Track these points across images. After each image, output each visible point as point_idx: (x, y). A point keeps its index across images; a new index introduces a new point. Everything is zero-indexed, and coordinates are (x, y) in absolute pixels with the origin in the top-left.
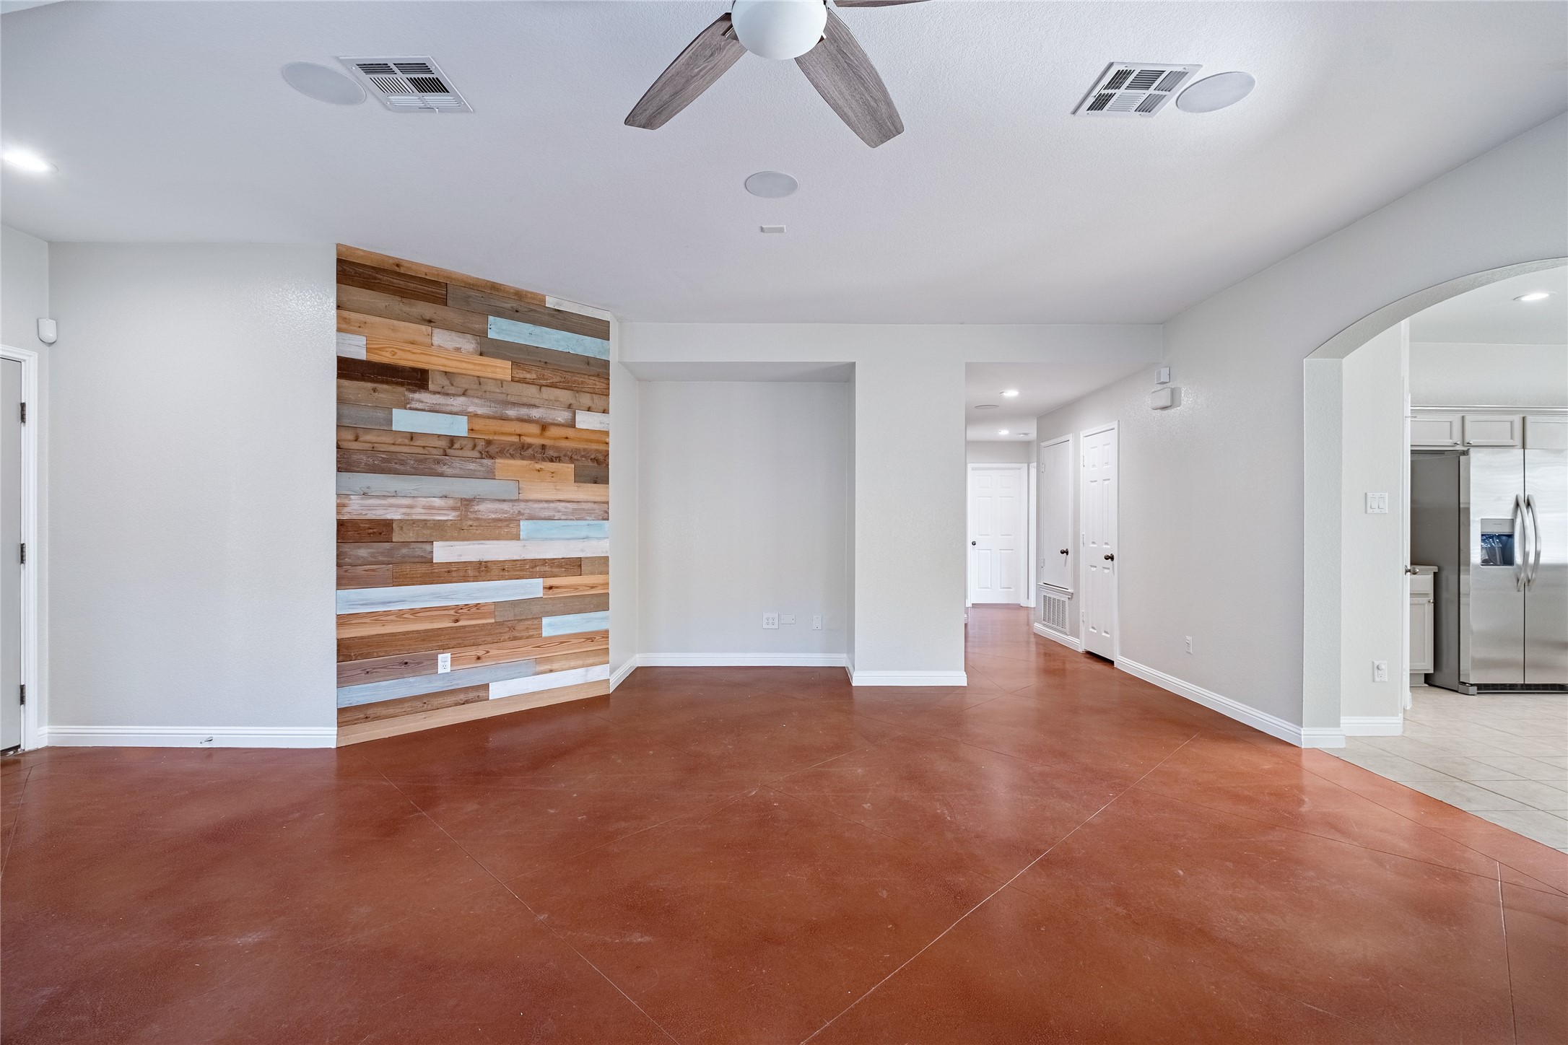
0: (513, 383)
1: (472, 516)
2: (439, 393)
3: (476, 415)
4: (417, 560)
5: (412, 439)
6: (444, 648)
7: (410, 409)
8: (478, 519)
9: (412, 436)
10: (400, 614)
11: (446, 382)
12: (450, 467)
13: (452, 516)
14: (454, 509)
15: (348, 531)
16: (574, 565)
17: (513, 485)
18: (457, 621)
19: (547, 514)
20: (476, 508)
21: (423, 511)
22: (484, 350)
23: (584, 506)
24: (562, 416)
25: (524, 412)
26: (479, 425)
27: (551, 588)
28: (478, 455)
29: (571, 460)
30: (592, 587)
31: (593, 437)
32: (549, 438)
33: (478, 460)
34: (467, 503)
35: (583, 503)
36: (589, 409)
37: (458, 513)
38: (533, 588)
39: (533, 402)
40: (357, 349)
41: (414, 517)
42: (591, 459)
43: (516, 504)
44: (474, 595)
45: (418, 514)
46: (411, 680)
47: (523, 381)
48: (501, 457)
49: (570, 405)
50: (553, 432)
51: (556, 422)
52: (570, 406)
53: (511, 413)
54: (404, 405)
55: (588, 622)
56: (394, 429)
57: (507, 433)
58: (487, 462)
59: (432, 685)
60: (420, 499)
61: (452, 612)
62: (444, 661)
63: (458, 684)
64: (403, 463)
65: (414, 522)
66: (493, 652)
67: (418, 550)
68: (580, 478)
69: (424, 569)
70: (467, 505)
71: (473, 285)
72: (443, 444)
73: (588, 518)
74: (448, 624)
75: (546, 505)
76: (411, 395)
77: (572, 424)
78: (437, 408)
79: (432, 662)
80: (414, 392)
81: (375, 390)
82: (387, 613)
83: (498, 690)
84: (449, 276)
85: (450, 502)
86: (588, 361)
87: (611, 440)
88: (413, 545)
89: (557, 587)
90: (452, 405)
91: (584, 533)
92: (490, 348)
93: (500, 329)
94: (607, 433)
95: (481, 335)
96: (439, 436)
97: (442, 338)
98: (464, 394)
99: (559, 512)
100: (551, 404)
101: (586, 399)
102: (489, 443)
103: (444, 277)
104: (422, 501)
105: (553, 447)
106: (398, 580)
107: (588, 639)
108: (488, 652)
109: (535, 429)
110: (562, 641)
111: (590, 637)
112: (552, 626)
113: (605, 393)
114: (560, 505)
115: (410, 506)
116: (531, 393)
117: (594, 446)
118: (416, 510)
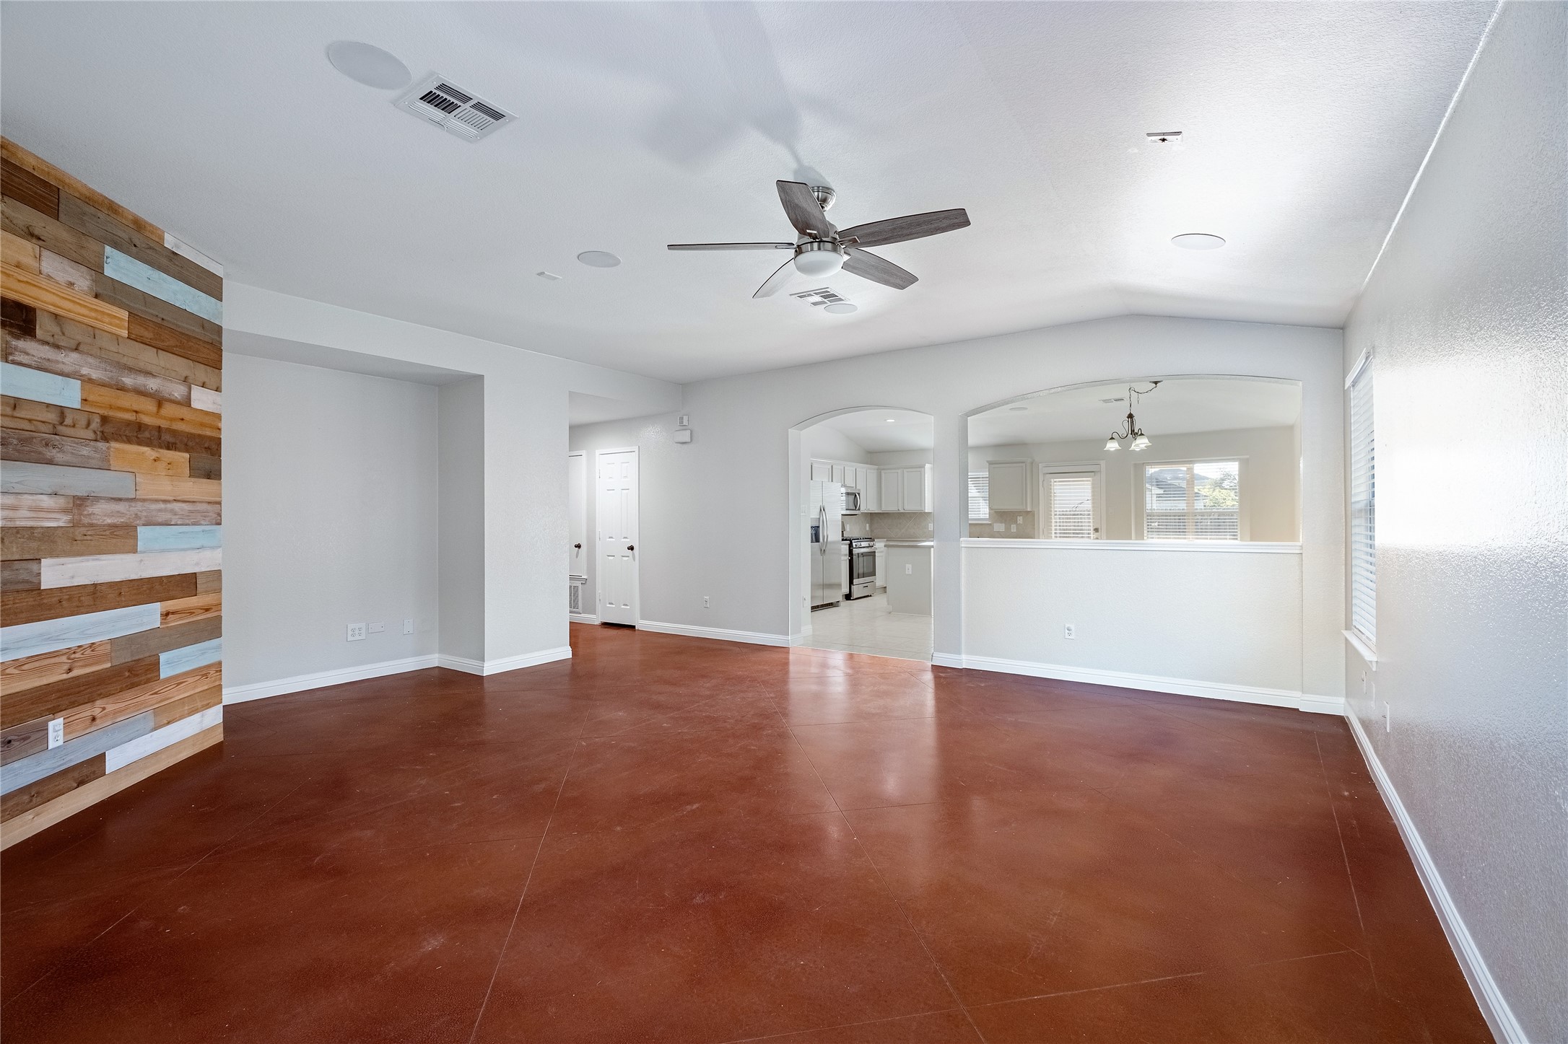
0: (128, 340)
1: (86, 521)
2: (47, 343)
3: (90, 381)
4: (20, 587)
5: (15, 407)
6: (54, 711)
7: (14, 362)
8: (92, 525)
9: (16, 403)
10: (3, 669)
11: (56, 330)
12: (61, 451)
13: (61, 521)
14: (65, 511)
16: (192, 583)
17: (130, 479)
18: (70, 670)
19: (164, 517)
20: (90, 510)
21: (32, 515)
22: (100, 291)
23: (199, 506)
24: (178, 391)
25: (140, 381)
26: (97, 395)
27: (168, 614)
28: (92, 436)
29: (187, 449)
30: (207, 610)
31: (207, 420)
32: (165, 418)
33: (92, 443)
34: (80, 502)
35: (198, 504)
36: (204, 385)
37: (69, 517)
38: (147, 616)
39: (149, 368)
41: (19, 523)
42: (206, 448)
43: (133, 504)
44: (88, 632)
45: (24, 518)
46: (16, 765)
47: (140, 340)
48: (116, 440)
49: (186, 377)
50: (169, 410)
51: (173, 398)
52: (185, 380)
53: (128, 380)
54: (6, 356)
55: (203, 654)
57: (128, 407)
58: (102, 445)
59: (40, 768)
60: (26, 496)
61: (64, 659)
62: (56, 726)
63: (71, 760)
65: (18, 530)
66: (110, 708)
67: (23, 573)
68: (194, 471)
69: (30, 599)
70: (80, 505)
71: (89, 198)
72: (52, 417)
73: (202, 522)
74: (62, 676)
75: (162, 506)
76: (14, 343)
77: (187, 402)
78: (47, 364)
79: (41, 733)
80: (18, 338)
83: (116, 759)
84: (62, 179)
85: (61, 502)
86: (203, 323)
87: (224, 425)
88: (17, 565)
89: (173, 613)
90: (63, 363)
91: (200, 542)
92: (106, 290)
93: (120, 267)
94: (219, 416)
95: (96, 268)
96: (48, 405)
97: (53, 266)
98: (76, 349)
99: (175, 514)
100: (168, 373)
101: (200, 372)
102: (105, 420)
103: (56, 179)
104: (27, 500)
105: (169, 431)
107: (203, 675)
108: (104, 709)
109: (151, 405)
110: (179, 681)
111: (204, 673)
112: (170, 663)
113: (218, 366)
114: (177, 506)
115: (14, 508)
116: (148, 357)
117: (208, 432)
118: (24, 513)
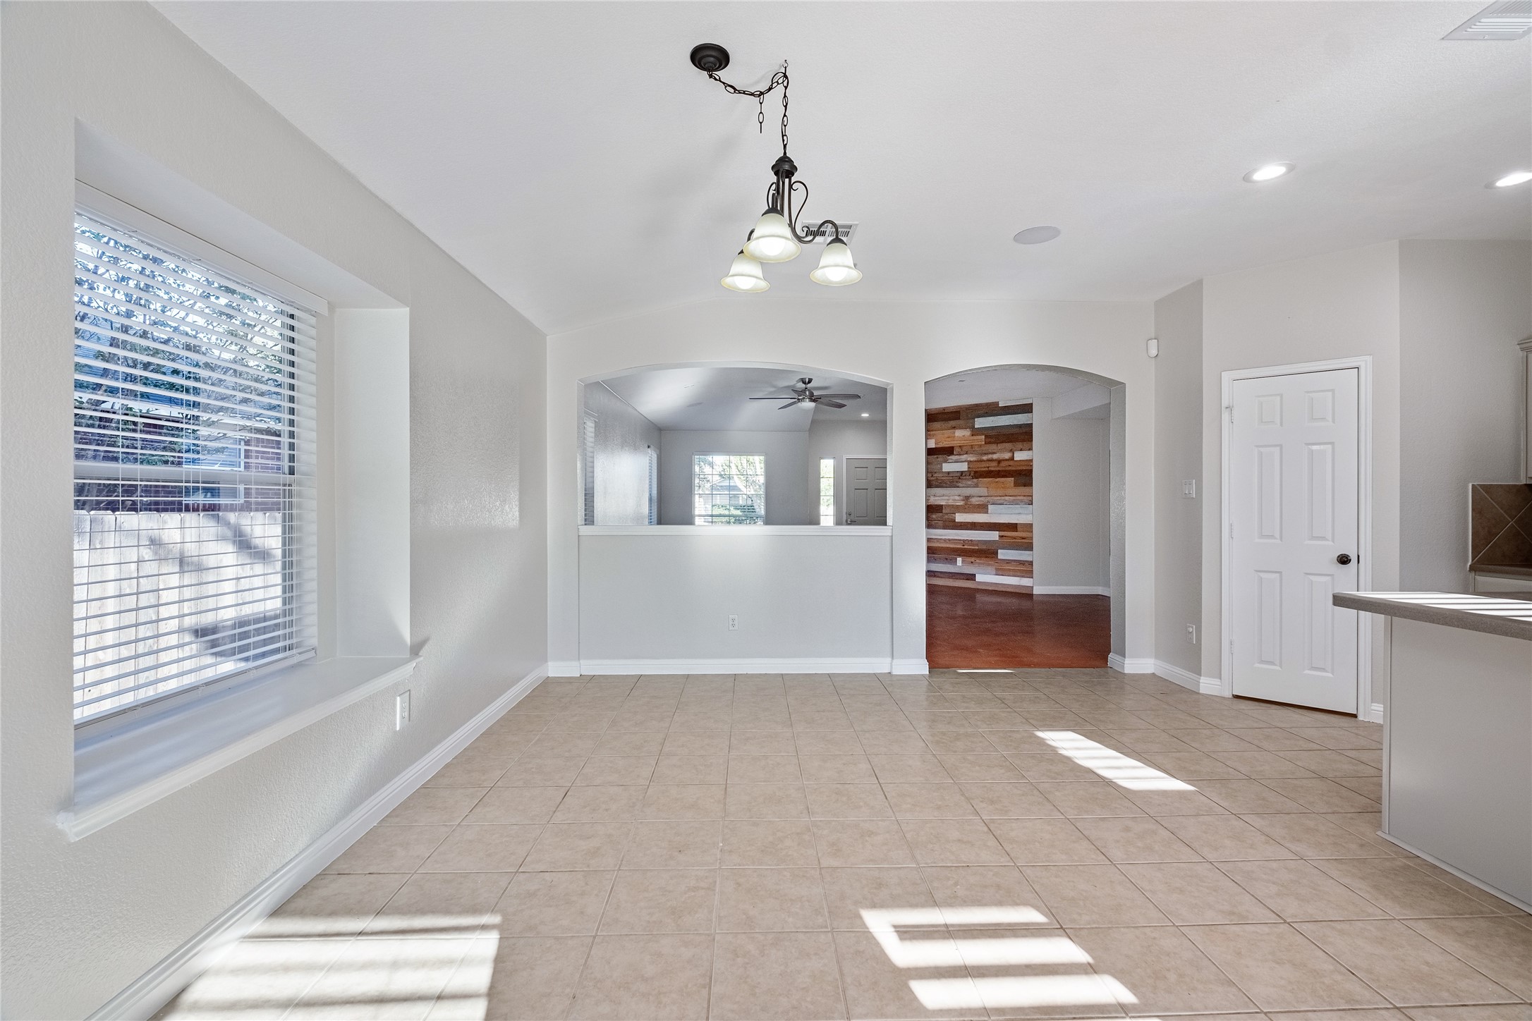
0: (985, 445)
1: (970, 503)
2: (958, 455)
3: (971, 461)
4: (950, 520)
6: (960, 556)
7: (948, 463)
8: (973, 505)
9: (949, 473)
10: (945, 540)
11: (960, 450)
12: (962, 484)
13: (962, 503)
14: (963, 500)
15: (931, 509)
16: (1013, 527)
17: (985, 490)
18: (964, 546)
19: (1002, 502)
20: (972, 500)
21: (953, 501)
22: (973, 433)
23: (1018, 498)
24: (1007, 455)
25: (990, 456)
26: (972, 465)
27: (1002, 536)
28: (972, 478)
29: (1012, 476)
30: (1023, 538)
31: (1023, 463)
32: (1002, 467)
33: (972, 480)
34: (967, 498)
36: (1021, 450)
37: (964, 502)
38: (994, 536)
39: (994, 451)
40: (932, 444)
41: (949, 503)
42: (1023, 475)
43: (987, 498)
44: (970, 536)
45: (951, 502)
46: (950, 566)
47: (990, 443)
48: (981, 478)
50: (1003, 464)
51: (1005, 459)
52: (1011, 450)
53: (985, 458)
54: (946, 461)
55: (1022, 555)
56: (943, 470)
57: (982, 467)
58: (974, 480)
59: (956, 570)
61: (962, 542)
62: (959, 560)
63: (965, 572)
64: (946, 483)
65: (949, 505)
66: (978, 561)
67: (950, 516)
68: (1016, 485)
69: (951, 524)
71: (969, 408)
72: (959, 474)
73: (1022, 504)
74: (960, 546)
75: (1001, 498)
76: (948, 458)
77: (1012, 458)
78: (957, 461)
79: (956, 560)
80: (949, 456)
81: (937, 458)
82: (941, 539)
83: (979, 578)
84: (960, 407)
85: (961, 498)
86: (1020, 426)
87: (1034, 463)
89: (1005, 537)
90: (962, 459)
91: (1017, 512)
92: (976, 432)
93: (980, 423)
94: (1031, 461)
95: (973, 427)
96: (958, 472)
97: (959, 433)
98: (963, 454)
99: (1007, 501)
100: (1002, 451)
101: (1020, 445)
102: (976, 472)
104: (952, 498)
105: (1003, 471)
106: (945, 528)
107: (1020, 563)
108: (976, 561)
109: (995, 464)
110: (1008, 562)
111: (1022, 563)
112: (1003, 554)
113: (1031, 439)
114: (1007, 498)
115: (948, 500)
116: (993, 447)
117: (1027, 468)
118: (950, 501)
